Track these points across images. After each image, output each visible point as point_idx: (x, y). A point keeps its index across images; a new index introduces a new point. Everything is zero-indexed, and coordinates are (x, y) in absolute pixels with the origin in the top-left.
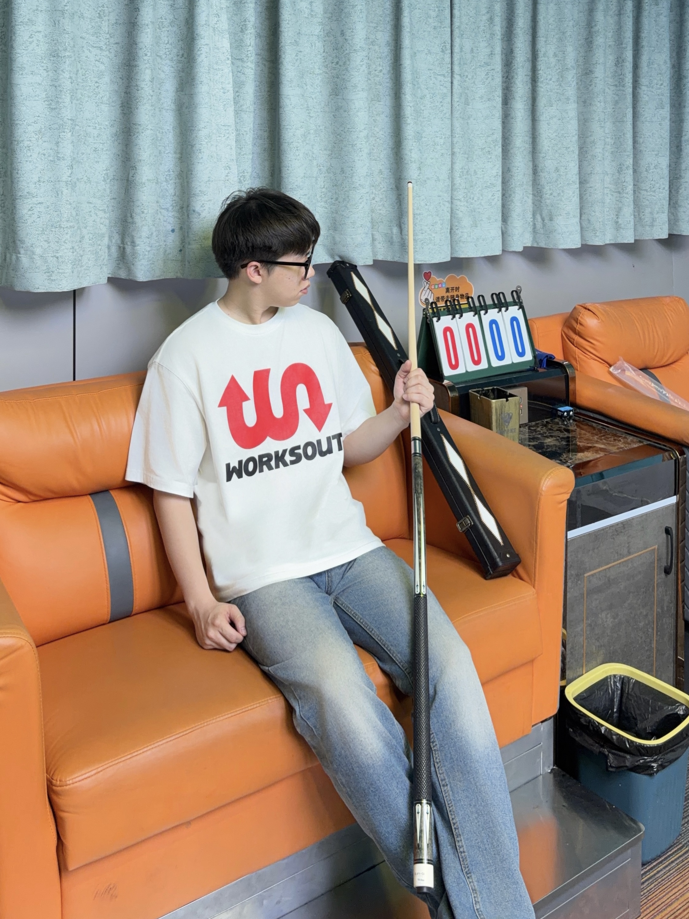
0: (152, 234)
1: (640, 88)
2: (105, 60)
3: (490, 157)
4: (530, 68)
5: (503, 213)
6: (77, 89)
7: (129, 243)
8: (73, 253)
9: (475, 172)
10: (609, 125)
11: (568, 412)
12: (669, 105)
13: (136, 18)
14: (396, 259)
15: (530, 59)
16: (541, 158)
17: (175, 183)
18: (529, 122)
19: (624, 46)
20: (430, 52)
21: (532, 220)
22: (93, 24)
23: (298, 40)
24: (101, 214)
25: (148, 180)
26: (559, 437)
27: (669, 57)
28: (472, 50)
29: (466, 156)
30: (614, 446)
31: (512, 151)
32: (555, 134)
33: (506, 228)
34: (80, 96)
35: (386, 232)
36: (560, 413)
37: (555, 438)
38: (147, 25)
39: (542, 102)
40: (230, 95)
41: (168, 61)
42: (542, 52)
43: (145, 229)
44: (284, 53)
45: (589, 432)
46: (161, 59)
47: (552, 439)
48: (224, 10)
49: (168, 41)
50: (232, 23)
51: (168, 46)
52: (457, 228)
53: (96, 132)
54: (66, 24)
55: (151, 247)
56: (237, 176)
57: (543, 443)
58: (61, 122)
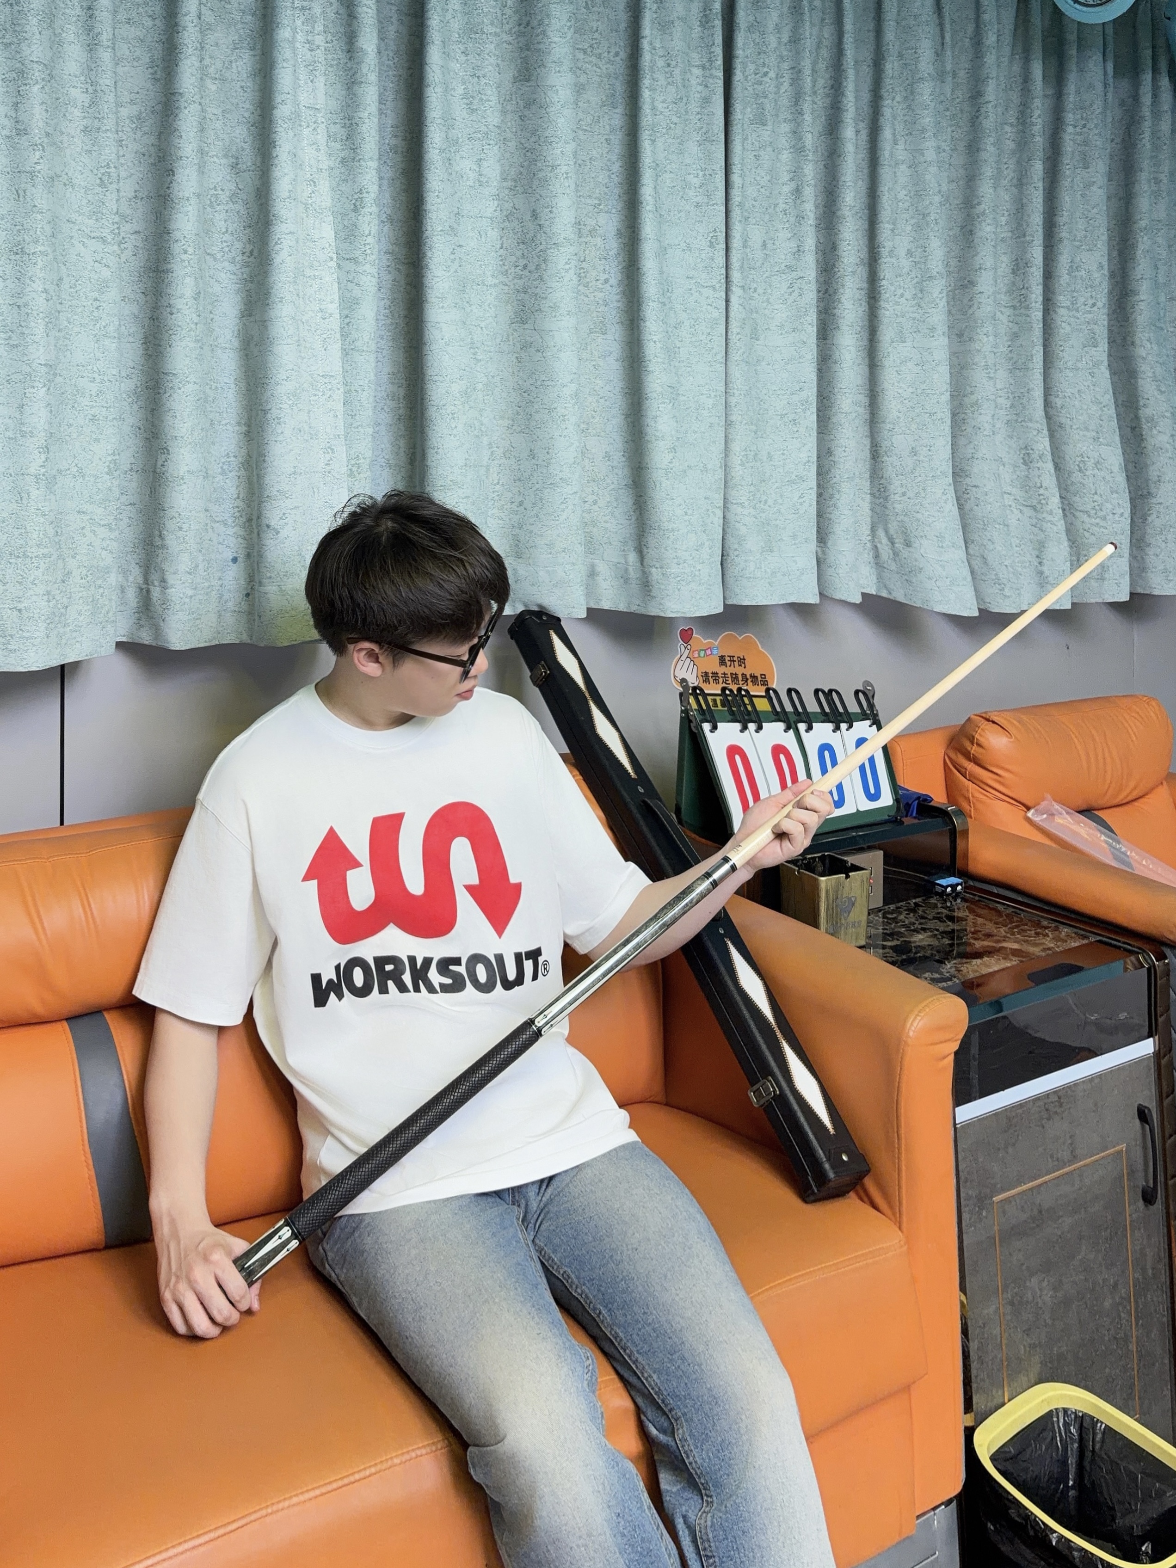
0: (197, 566)
1: (1056, 312)
2: (112, 261)
3: (796, 429)
4: (865, 276)
5: (819, 527)
6: (59, 312)
7: (156, 583)
8: (49, 601)
9: (770, 457)
10: (1002, 375)
11: (954, 887)
12: (1106, 340)
13: (168, 188)
14: (634, 609)
15: (866, 261)
16: (886, 432)
17: (239, 477)
18: (864, 369)
19: (1028, 238)
20: (689, 248)
21: (870, 538)
22: (90, 197)
23: (455, 226)
24: (103, 532)
25: (189, 471)
26: (937, 930)
27: (1106, 258)
28: (764, 245)
29: (754, 428)
30: (1036, 945)
31: (834, 420)
32: (911, 390)
33: (824, 553)
34: (66, 323)
35: (616, 560)
36: (938, 889)
37: (930, 934)
38: (188, 200)
39: (887, 334)
40: (335, 323)
41: (226, 264)
42: (887, 249)
43: (185, 558)
44: (431, 248)
45: (991, 920)
46: (215, 259)
47: (926, 934)
48: (325, 174)
49: (227, 229)
50: (338, 196)
51: (227, 237)
52: (737, 553)
53: (94, 388)
54: (39, 196)
55: (195, 589)
56: (345, 464)
57: (910, 942)
58: (28, 369)
